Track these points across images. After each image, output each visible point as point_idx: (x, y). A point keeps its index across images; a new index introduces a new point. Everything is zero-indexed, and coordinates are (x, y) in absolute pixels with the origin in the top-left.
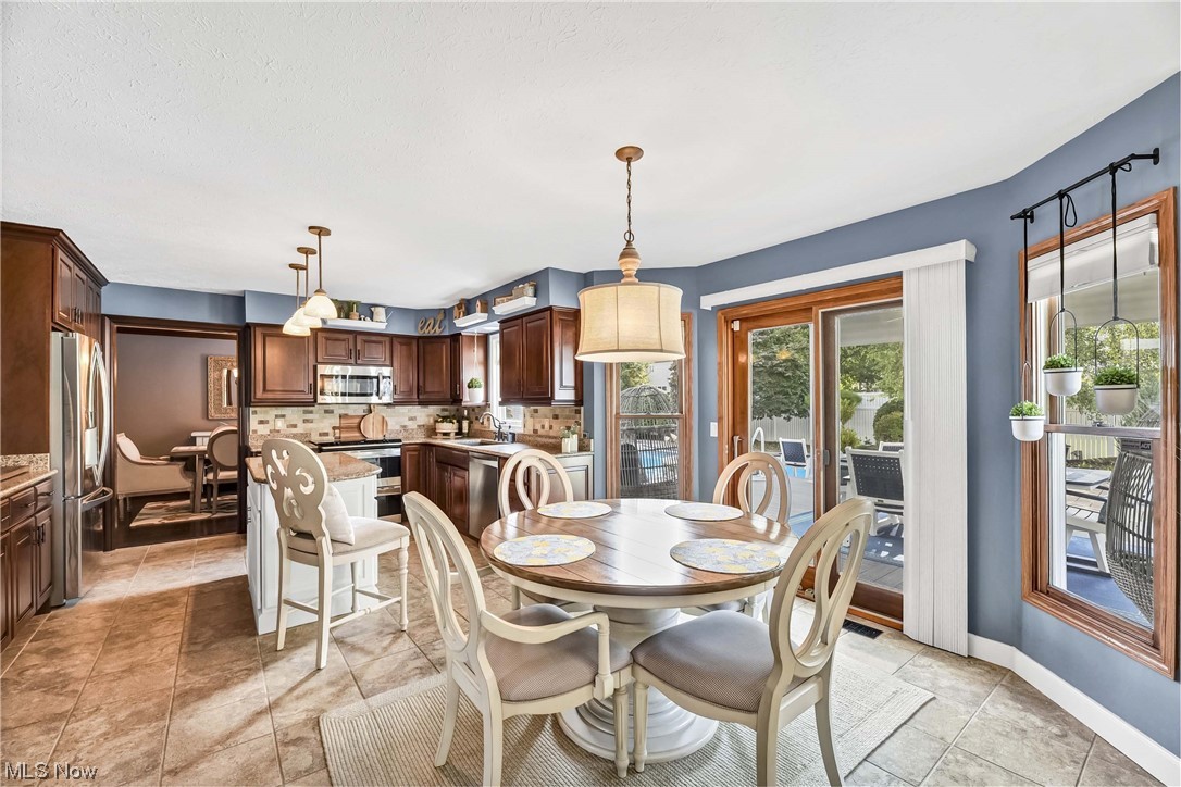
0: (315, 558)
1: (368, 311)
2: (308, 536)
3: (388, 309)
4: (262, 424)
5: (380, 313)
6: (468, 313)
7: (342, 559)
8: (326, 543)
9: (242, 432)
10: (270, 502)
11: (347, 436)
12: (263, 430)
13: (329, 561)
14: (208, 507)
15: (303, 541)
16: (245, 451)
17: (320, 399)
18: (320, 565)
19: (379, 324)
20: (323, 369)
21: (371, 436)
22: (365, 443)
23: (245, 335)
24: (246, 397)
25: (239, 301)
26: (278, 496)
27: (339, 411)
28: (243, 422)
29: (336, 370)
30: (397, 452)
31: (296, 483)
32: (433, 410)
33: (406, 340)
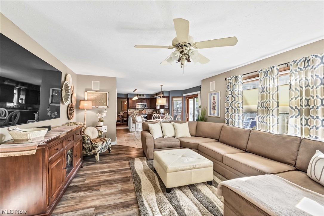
0: (135, 123)
1: (143, 95)
2: (135, 121)
3: (146, 95)
4: (130, 111)
5: (145, 95)
6: (156, 95)
7: (138, 123)
8: (136, 121)
9: (127, 112)
10: (131, 118)
11: (140, 113)
12: (130, 112)
13: (136, 123)
14: (123, 123)
15: (134, 122)
16: (128, 115)
17: (137, 108)
18: (135, 124)
19: (145, 97)
20: (137, 104)
21: (143, 113)
22: (143, 114)
23: (128, 99)
24: (128, 108)
25: (127, 94)
26: (132, 117)
27: (139, 110)
28: (127, 111)
29: (139, 104)
30: (147, 116)
31: (133, 116)
32: (153, 109)
33: (149, 99)
